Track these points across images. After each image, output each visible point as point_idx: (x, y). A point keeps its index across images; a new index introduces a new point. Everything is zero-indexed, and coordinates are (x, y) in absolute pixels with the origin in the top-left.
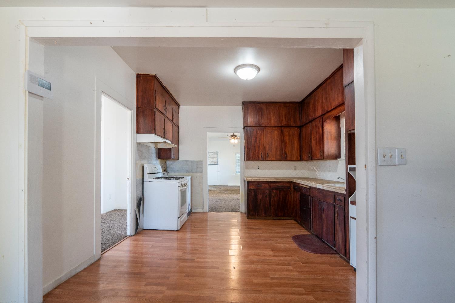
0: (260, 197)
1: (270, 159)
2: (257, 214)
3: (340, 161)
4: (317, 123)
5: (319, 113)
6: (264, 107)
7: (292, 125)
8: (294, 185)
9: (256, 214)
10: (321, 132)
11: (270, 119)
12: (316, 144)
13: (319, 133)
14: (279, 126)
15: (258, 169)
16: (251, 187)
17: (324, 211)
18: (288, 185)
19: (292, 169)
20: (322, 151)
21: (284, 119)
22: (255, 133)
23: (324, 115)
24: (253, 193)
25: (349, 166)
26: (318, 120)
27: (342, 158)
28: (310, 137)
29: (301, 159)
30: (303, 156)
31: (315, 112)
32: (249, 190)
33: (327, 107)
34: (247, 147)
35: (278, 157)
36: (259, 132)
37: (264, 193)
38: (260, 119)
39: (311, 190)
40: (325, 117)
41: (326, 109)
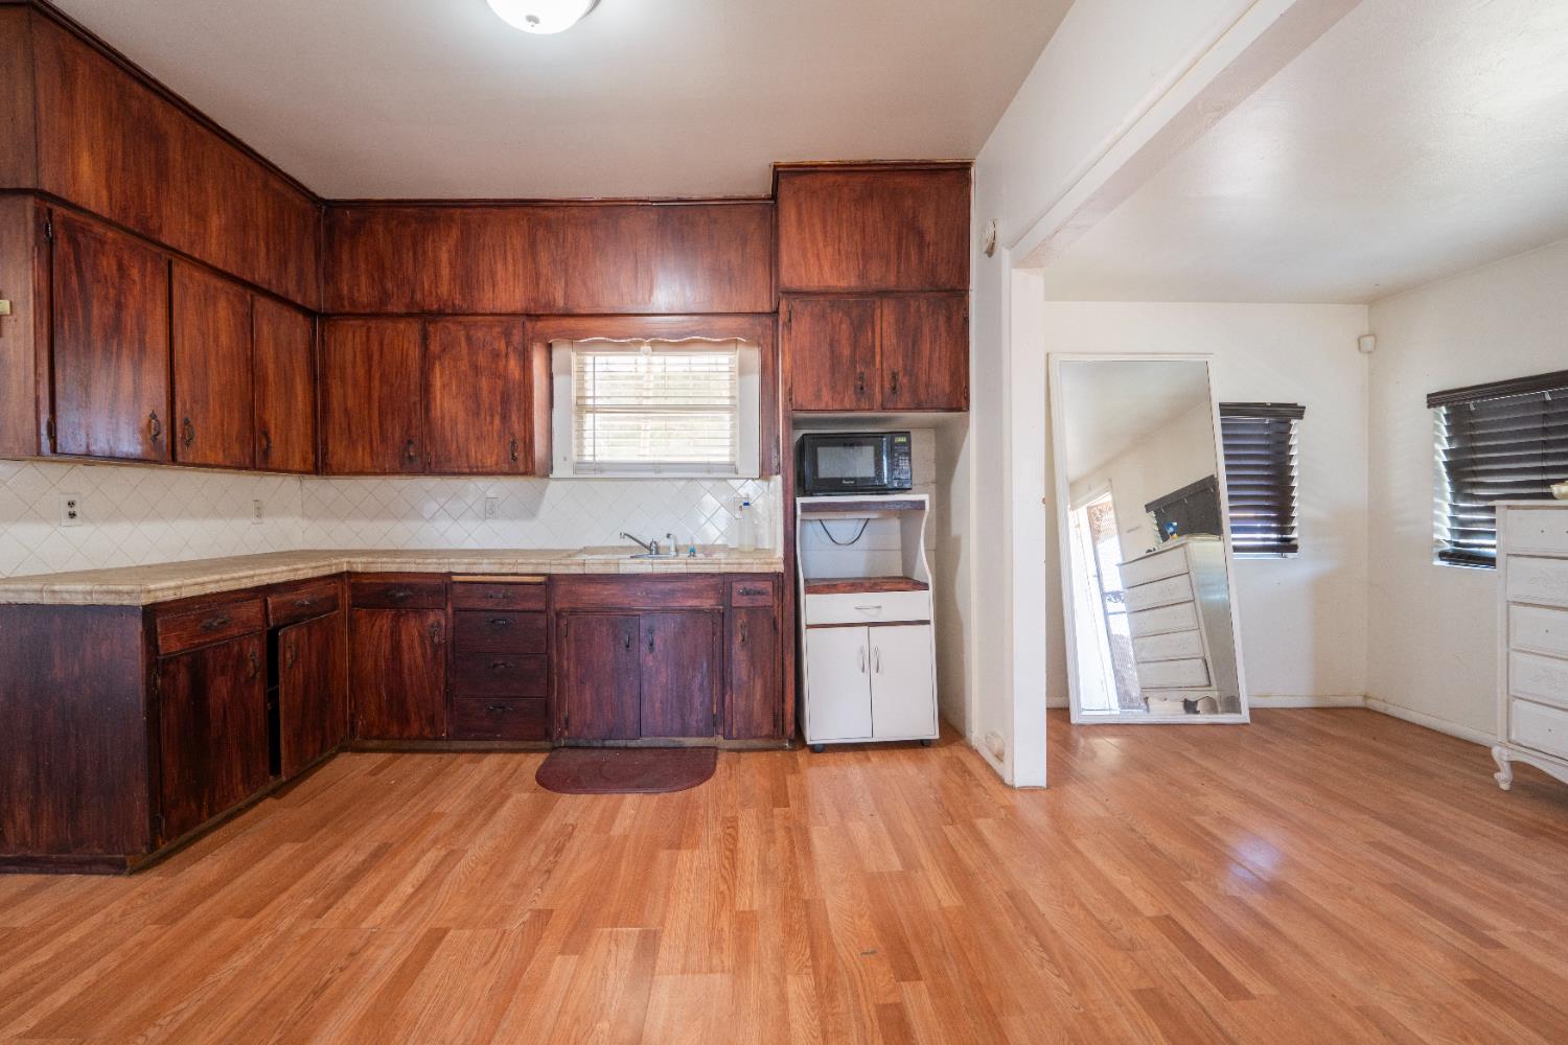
0: (220, 690)
1: (198, 456)
2: (204, 799)
3: (552, 485)
4: (488, 334)
5: (504, 295)
7: (289, 296)
8: (353, 587)
10: (517, 373)
11: (201, 218)
12: (473, 412)
13: (499, 375)
14: (236, 280)
15: (72, 515)
16: (170, 644)
18: (330, 588)
20: (519, 445)
22: (108, 265)
23: (538, 317)
24: (183, 678)
25: (800, 500)
26: (491, 327)
27: (556, 473)
28: (415, 375)
29: (320, 465)
30: (338, 451)
31: (467, 281)
32: (156, 663)
33: (566, 296)
34: (44, 355)
35: (236, 450)
36: (135, 273)
37: (241, 659)
38: (149, 190)
39: (561, 589)
40: (540, 324)
41: (560, 303)
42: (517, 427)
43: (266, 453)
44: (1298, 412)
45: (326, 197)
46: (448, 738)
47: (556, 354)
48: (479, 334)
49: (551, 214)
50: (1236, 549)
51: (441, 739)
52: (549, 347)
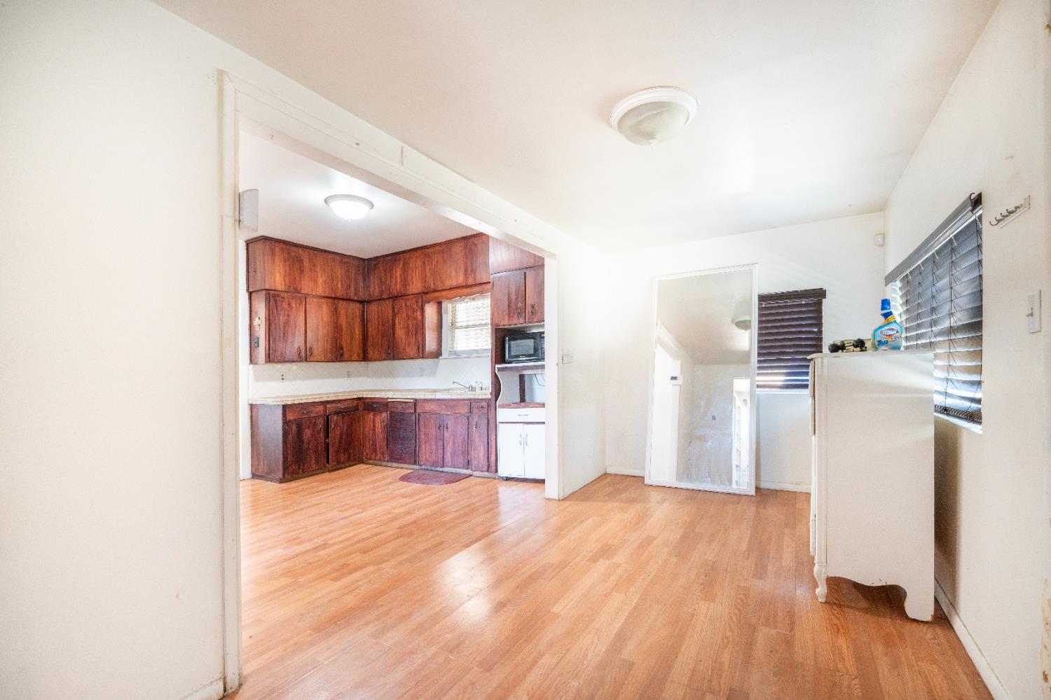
0: (307, 433)
1: (315, 359)
2: (301, 467)
3: (441, 361)
4: (411, 302)
5: (416, 286)
6: (304, 255)
7: (352, 298)
8: (364, 403)
9: (299, 468)
10: (420, 318)
11: (316, 282)
12: (407, 334)
13: (416, 319)
14: (330, 298)
15: (283, 379)
16: (290, 417)
17: (447, 428)
18: (355, 403)
19: (345, 377)
20: (421, 346)
21: (340, 285)
22: (285, 305)
23: (426, 293)
24: (294, 427)
25: (497, 366)
26: (412, 299)
27: (443, 356)
28: (391, 322)
29: (365, 358)
30: (370, 352)
31: (405, 283)
32: (286, 422)
33: (434, 284)
34: (267, 334)
35: (329, 355)
36: (294, 305)
37: (315, 424)
38: (298, 278)
39: (419, 404)
40: (428, 296)
41: (432, 287)
42: (420, 339)
43: (342, 355)
44: (821, 294)
45: (366, 258)
46: (388, 461)
47: (444, 305)
48: (408, 303)
49: (430, 250)
50: (758, 386)
51: (385, 461)
52: (440, 304)
